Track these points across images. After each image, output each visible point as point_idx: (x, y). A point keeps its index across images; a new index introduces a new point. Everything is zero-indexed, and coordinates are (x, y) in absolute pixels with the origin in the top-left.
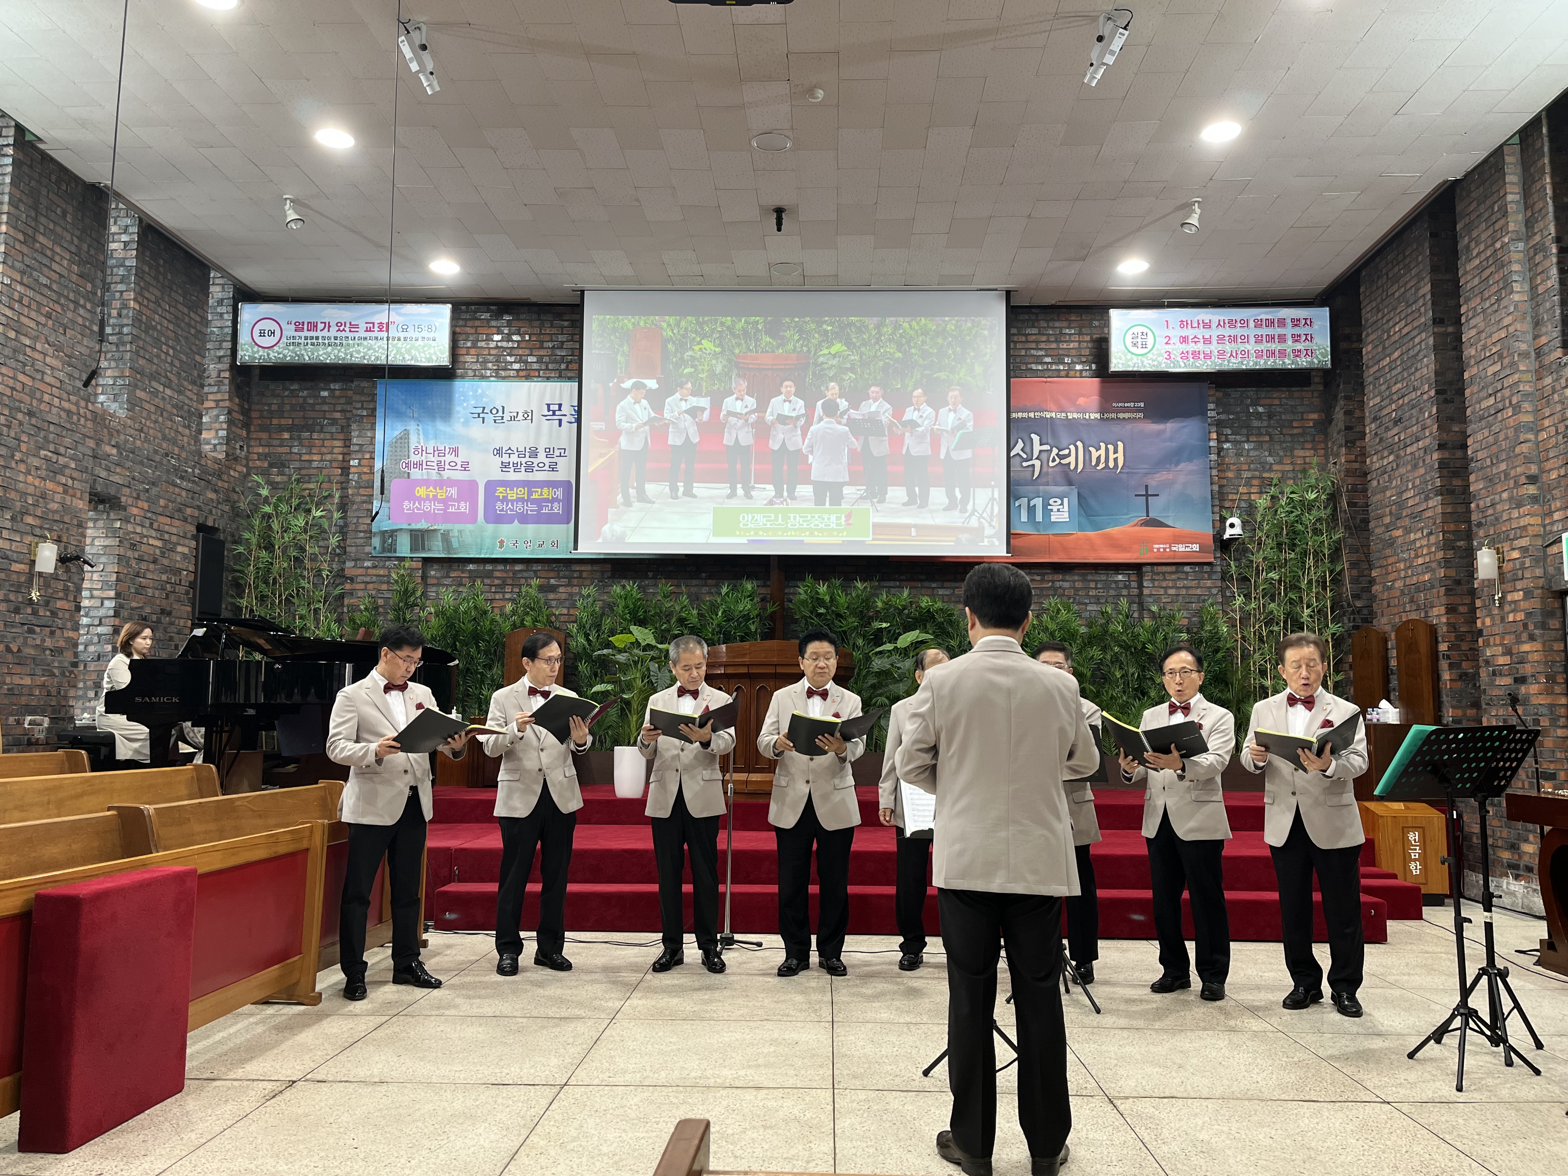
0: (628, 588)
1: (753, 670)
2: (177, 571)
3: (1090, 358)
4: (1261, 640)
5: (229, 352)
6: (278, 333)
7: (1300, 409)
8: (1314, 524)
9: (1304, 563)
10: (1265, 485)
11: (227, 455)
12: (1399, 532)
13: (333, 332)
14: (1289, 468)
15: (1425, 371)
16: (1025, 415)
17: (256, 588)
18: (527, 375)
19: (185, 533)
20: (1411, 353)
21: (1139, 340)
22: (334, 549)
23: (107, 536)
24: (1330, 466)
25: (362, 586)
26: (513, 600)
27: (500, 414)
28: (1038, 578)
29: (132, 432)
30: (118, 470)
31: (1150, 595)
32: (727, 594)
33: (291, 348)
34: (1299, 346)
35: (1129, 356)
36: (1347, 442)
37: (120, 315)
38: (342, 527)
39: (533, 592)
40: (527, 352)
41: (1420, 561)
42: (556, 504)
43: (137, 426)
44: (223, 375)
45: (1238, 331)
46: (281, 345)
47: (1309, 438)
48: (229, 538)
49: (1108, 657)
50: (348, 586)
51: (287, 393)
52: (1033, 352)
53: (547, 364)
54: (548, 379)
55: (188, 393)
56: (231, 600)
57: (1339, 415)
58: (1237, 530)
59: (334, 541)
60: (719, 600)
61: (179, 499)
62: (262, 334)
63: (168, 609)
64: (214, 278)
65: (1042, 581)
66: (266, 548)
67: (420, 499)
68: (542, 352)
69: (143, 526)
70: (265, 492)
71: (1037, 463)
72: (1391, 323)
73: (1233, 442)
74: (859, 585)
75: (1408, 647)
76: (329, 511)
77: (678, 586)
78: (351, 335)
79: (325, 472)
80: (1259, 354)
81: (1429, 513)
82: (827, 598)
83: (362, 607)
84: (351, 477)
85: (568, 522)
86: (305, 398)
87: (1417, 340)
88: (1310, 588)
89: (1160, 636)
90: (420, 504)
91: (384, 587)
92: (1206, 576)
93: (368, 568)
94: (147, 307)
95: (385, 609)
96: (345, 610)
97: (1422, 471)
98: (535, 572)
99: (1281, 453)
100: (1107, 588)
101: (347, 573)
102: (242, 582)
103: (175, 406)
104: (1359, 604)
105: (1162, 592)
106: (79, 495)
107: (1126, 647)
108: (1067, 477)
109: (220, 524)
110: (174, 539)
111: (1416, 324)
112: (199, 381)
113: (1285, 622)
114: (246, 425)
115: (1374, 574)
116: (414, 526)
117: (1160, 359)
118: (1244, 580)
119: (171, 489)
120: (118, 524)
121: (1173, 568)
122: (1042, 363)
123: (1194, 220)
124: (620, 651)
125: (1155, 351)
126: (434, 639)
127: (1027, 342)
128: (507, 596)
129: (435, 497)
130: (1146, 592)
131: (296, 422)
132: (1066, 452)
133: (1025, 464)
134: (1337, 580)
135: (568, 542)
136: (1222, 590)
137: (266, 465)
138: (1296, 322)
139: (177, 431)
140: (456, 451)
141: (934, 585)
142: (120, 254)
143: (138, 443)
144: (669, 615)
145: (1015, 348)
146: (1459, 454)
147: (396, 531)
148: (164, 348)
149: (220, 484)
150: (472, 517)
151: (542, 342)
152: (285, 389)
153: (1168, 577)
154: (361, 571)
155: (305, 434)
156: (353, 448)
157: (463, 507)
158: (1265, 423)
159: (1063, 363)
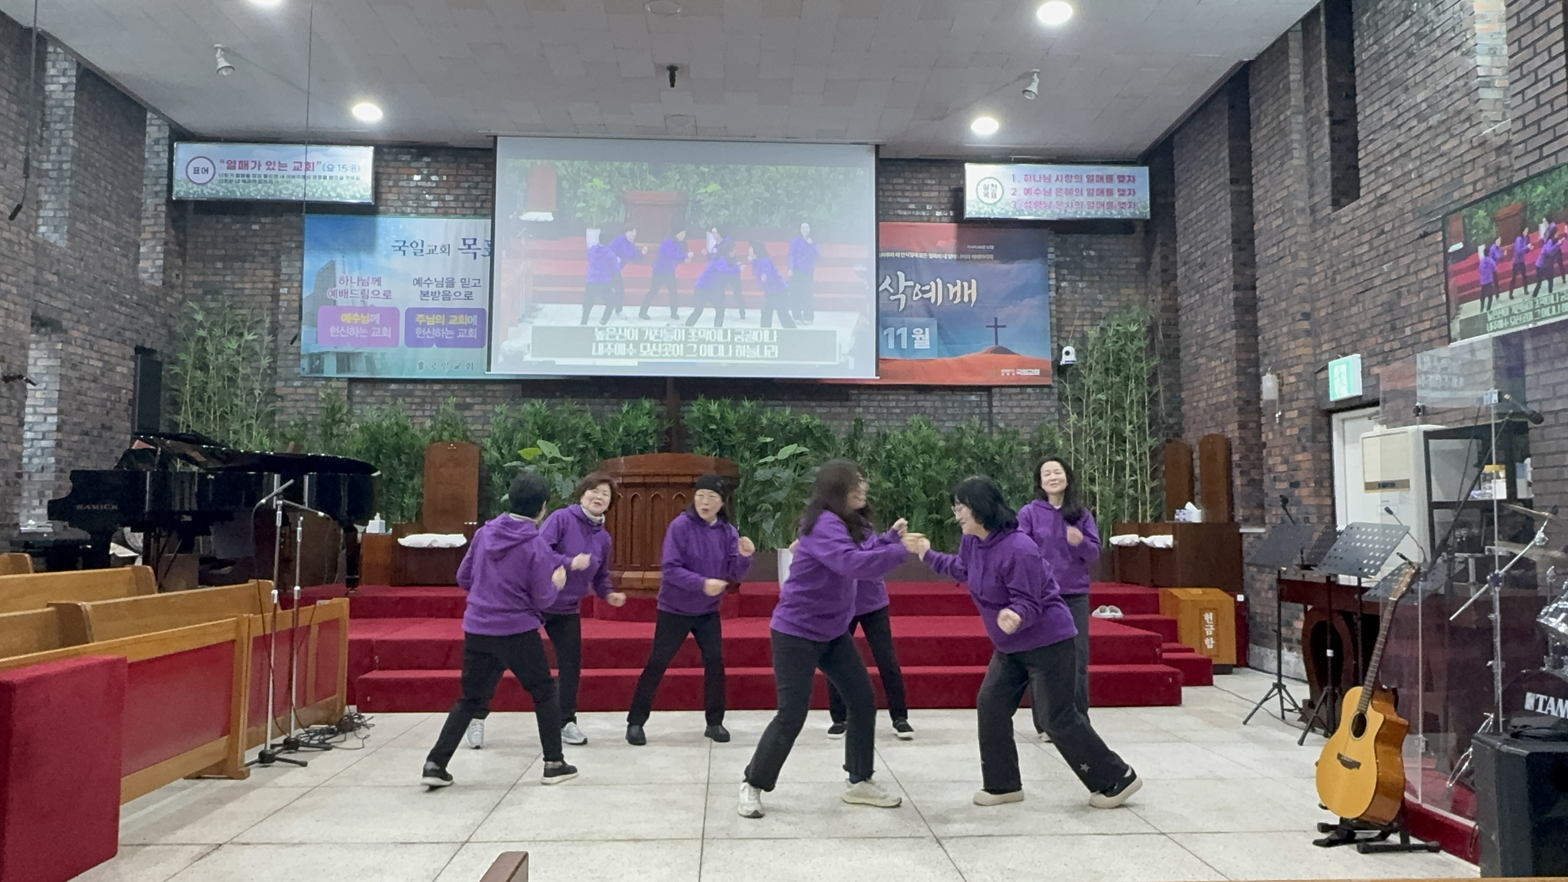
0: (538, 406)
1: (648, 480)
2: (118, 390)
3: (949, 206)
5: (165, 188)
6: (211, 171)
7: (1125, 254)
8: (1136, 352)
9: (1127, 385)
10: (1096, 318)
11: (164, 283)
12: (1202, 360)
13: (263, 170)
14: (1116, 304)
15: (1224, 223)
16: (892, 255)
18: (444, 212)
19: (124, 355)
20: (1214, 208)
21: (990, 191)
22: (265, 370)
23: (49, 358)
24: (1150, 302)
25: (292, 404)
26: (431, 417)
27: (420, 247)
28: (904, 398)
29: (72, 260)
30: (60, 295)
31: (999, 413)
32: (627, 412)
33: (224, 184)
34: (1124, 199)
35: (981, 205)
36: (1163, 282)
37: (59, 152)
38: (273, 350)
39: (451, 409)
40: (445, 191)
41: (1219, 384)
42: (471, 330)
43: (77, 255)
44: (159, 208)
45: (1073, 185)
46: (214, 181)
47: (1132, 278)
48: (167, 360)
49: (962, 467)
50: (279, 404)
51: (220, 226)
52: (899, 199)
53: (463, 202)
54: (464, 216)
55: (127, 226)
56: (168, 416)
57: (1156, 259)
58: (1072, 358)
59: (265, 362)
60: (620, 417)
61: (118, 324)
62: (196, 171)
63: (108, 424)
64: (151, 119)
65: (907, 400)
66: (201, 369)
67: (345, 325)
68: (459, 192)
69: (84, 348)
70: (199, 317)
71: (903, 298)
72: (1198, 182)
73: (1071, 282)
74: (746, 403)
75: (1208, 458)
76: (261, 335)
77: (583, 404)
78: (280, 173)
79: (257, 299)
80: (1091, 205)
81: (1225, 345)
82: (718, 416)
83: (292, 423)
84: (281, 303)
85: (482, 346)
86: (237, 230)
87: (1218, 197)
88: (1131, 407)
89: (1006, 449)
90: (345, 329)
91: (313, 405)
92: (1046, 397)
93: (297, 387)
94: (86, 145)
95: (313, 425)
96: (276, 425)
97: (1220, 308)
98: (453, 391)
99: (1110, 291)
100: (962, 407)
101: (278, 392)
102: (179, 400)
103: (114, 238)
104: (1171, 421)
105: (1008, 410)
106: (20, 318)
107: (978, 459)
108: (929, 309)
109: (158, 347)
110: (113, 360)
111: (1217, 182)
112: (137, 214)
113: (1111, 437)
114: (182, 255)
115: (1183, 395)
116: (341, 349)
117: (1007, 208)
118: (1077, 400)
119: (110, 313)
120: (59, 346)
121: (1018, 390)
122: (907, 209)
123: (1034, 88)
124: (530, 463)
125: (1003, 201)
126: (359, 452)
127: (894, 190)
128: (427, 413)
129: (360, 322)
130: (995, 410)
131: (229, 252)
132: (927, 288)
133: (892, 298)
134: (1154, 401)
135: (482, 365)
136: (1059, 410)
137: (200, 292)
138: (1121, 178)
139: (116, 261)
140: (378, 281)
141: (813, 404)
142: (58, 95)
143: (78, 271)
144: (575, 430)
145: (883, 196)
146: (1250, 293)
147: (323, 353)
148: (103, 183)
149: (157, 309)
150: (394, 341)
151: (459, 183)
152: (217, 222)
153: (1014, 397)
154: (291, 390)
155: (237, 265)
156: (282, 277)
157: (386, 332)
158: (1096, 266)
159: (925, 209)
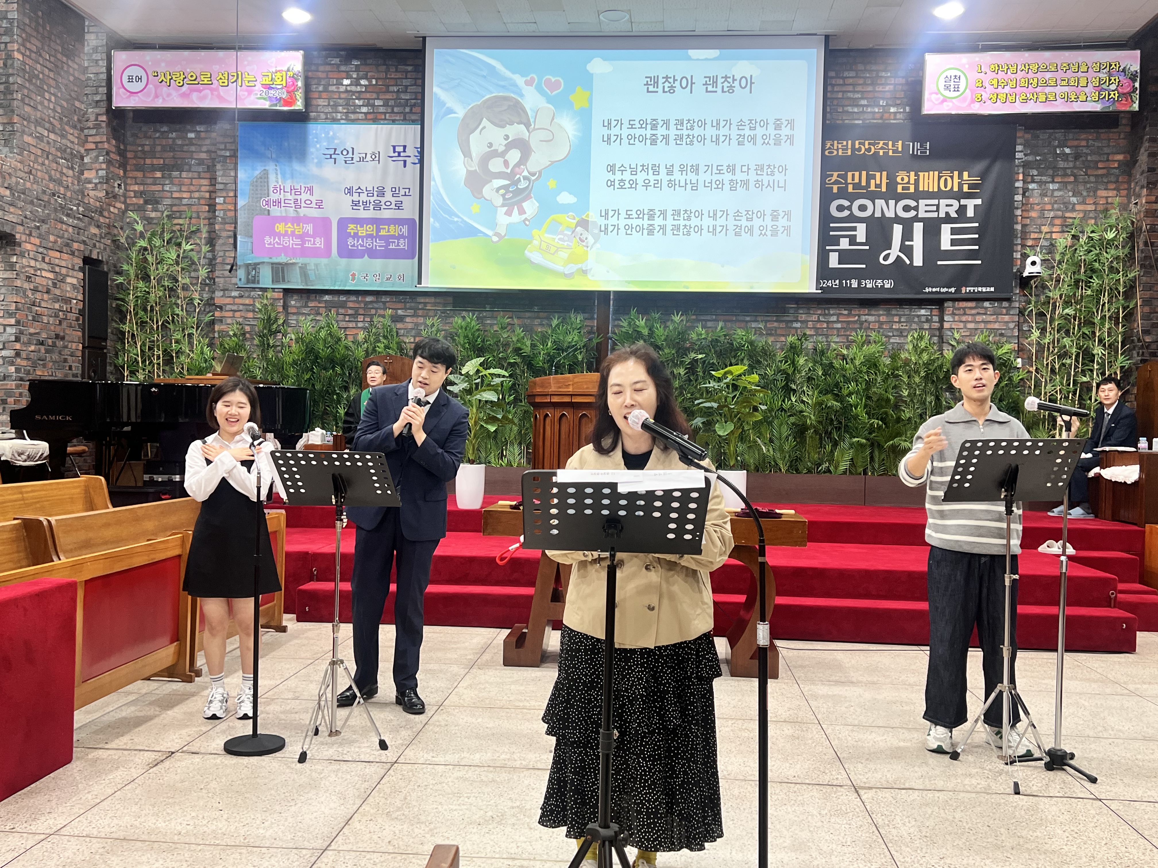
0: (468, 319)
1: (576, 400)
2: (68, 300)
3: (905, 100)
4: (1053, 371)
5: (105, 98)
7: (1106, 151)
8: (1112, 262)
9: (1099, 299)
10: (1067, 224)
11: (107, 193)
14: (1091, 208)
17: (136, 314)
18: (374, 118)
19: (73, 266)
21: (952, 83)
22: (203, 280)
23: (5, 270)
24: (1132, 206)
25: (230, 314)
26: (364, 328)
27: (350, 155)
29: (22, 174)
30: (12, 209)
31: (952, 329)
32: (557, 326)
35: (941, 100)
36: (1147, 184)
37: (5, 65)
38: (210, 260)
40: (374, 96)
42: (402, 241)
44: (100, 118)
47: (1113, 179)
48: (112, 270)
50: (217, 314)
51: (157, 135)
52: (850, 95)
53: (393, 107)
54: (394, 122)
55: (70, 137)
56: (114, 325)
58: (1037, 269)
59: (203, 272)
60: (550, 331)
61: (66, 235)
63: (61, 334)
64: (89, 27)
66: (143, 279)
67: (279, 235)
68: (388, 96)
69: (36, 260)
70: (140, 227)
73: (1040, 183)
74: (676, 318)
76: (198, 245)
77: (514, 318)
79: (194, 208)
83: (231, 333)
84: (217, 213)
85: (413, 257)
86: (174, 139)
88: (1103, 324)
90: (279, 239)
91: (250, 315)
92: (1004, 311)
93: (235, 297)
94: (29, 57)
95: (251, 335)
96: (216, 335)
98: (384, 303)
99: (1085, 194)
100: (910, 321)
101: (217, 301)
102: (124, 309)
103: (59, 149)
104: (1148, 339)
105: (963, 325)
109: (104, 257)
110: (64, 271)
112: (80, 125)
113: (1078, 355)
114: (123, 165)
116: (275, 260)
117: (971, 102)
118: (1041, 315)
119: (59, 225)
120: (14, 259)
121: (974, 304)
122: (858, 106)
126: (295, 362)
127: (845, 84)
128: (360, 325)
129: (293, 232)
130: (948, 325)
131: (167, 162)
134: (1130, 316)
135: (413, 276)
136: (1020, 324)
137: (141, 201)
139: (62, 173)
140: (310, 190)
141: (749, 318)
142: (2, 7)
143: (28, 185)
145: (832, 92)
147: (259, 264)
148: (47, 95)
149: (102, 220)
150: (327, 253)
151: (389, 86)
152: (156, 131)
153: (968, 311)
154: (228, 301)
155: (175, 174)
156: (218, 186)
157: (319, 242)
158: (1071, 165)
159: (879, 106)
